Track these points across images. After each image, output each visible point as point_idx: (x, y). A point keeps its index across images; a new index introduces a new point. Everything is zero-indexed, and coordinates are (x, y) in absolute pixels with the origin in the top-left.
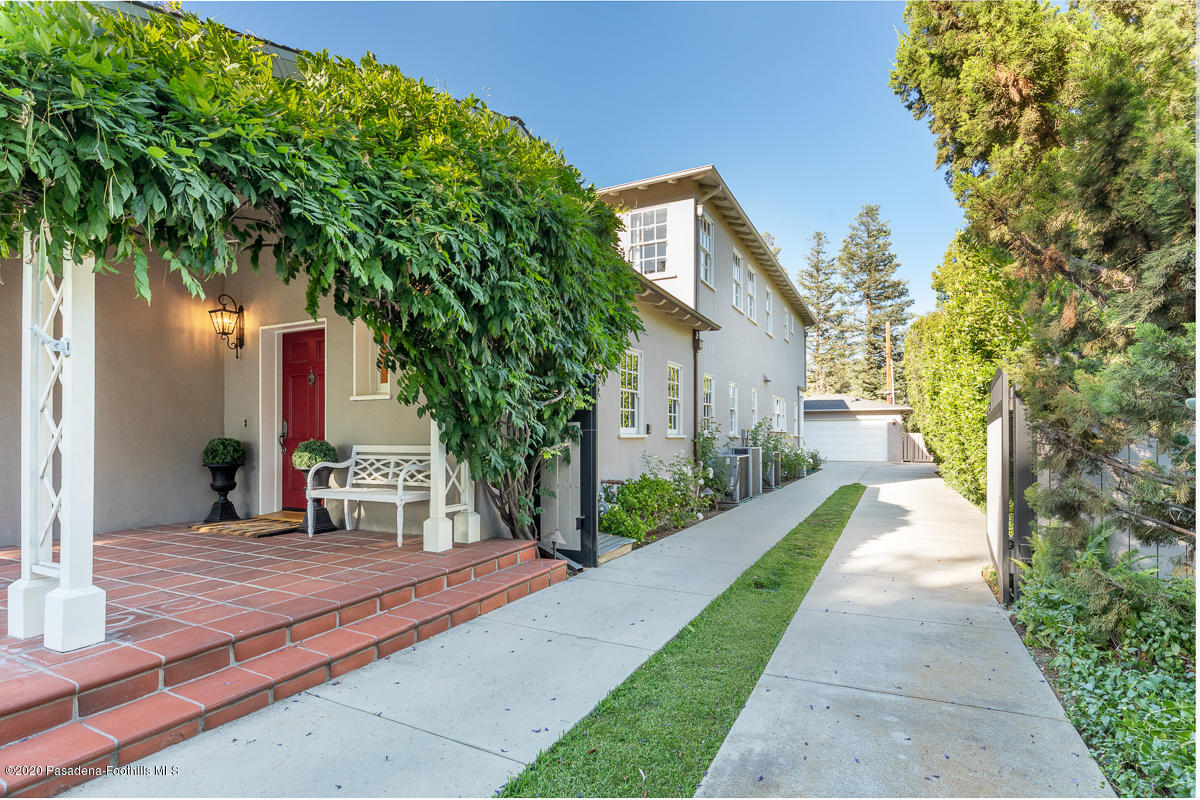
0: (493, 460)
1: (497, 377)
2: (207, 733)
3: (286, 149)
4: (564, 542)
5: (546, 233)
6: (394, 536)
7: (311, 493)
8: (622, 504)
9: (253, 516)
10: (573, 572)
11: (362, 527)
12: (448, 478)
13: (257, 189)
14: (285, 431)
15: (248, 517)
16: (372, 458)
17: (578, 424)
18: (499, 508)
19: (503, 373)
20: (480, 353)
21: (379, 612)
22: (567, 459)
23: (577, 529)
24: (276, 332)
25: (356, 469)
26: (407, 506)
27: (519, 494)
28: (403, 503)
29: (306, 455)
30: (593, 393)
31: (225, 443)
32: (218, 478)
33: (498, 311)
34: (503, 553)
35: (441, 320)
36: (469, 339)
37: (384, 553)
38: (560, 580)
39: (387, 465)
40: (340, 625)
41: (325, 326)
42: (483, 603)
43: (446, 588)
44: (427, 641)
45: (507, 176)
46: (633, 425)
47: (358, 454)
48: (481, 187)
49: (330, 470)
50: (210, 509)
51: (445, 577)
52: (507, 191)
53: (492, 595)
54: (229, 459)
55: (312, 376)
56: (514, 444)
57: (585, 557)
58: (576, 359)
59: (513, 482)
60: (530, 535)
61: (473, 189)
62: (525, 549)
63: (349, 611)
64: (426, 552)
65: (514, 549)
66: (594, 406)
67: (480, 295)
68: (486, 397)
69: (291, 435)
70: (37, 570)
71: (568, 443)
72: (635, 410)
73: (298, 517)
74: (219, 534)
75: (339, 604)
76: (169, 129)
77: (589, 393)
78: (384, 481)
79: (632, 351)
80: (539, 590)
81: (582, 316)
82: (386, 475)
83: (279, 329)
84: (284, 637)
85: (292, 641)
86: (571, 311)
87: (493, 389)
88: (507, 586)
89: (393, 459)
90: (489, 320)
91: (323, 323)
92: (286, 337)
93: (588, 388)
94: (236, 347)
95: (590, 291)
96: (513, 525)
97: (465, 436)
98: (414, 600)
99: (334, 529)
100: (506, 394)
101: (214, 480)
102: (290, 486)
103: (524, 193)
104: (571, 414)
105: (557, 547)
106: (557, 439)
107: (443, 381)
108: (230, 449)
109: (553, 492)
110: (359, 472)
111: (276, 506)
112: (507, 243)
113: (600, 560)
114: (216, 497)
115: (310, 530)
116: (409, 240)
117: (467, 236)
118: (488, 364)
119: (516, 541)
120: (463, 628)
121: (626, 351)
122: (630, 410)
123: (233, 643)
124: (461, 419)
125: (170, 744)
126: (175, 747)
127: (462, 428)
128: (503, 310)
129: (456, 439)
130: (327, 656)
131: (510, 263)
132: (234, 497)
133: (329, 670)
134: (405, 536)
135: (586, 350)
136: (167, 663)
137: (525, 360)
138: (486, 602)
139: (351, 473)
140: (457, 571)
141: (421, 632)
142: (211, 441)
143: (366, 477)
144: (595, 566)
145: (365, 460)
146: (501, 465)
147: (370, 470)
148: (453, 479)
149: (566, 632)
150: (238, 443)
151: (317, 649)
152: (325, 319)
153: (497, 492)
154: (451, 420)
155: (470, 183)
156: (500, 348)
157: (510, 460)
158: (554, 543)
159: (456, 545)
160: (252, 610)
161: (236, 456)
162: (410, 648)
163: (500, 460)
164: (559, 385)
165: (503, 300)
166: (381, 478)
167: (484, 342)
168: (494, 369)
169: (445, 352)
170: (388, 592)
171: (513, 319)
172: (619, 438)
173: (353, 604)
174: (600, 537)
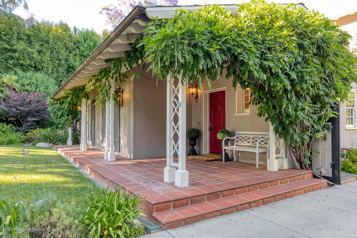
0: (295, 138)
1: (298, 106)
2: (222, 216)
3: (239, 39)
4: (325, 172)
5: (319, 48)
6: (255, 165)
7: (224, 147)
8: (350, 159)
9: (201, 154)
10: (330, 185)
11: (239, 160)
12: (276, 144)
13: (230, 53)
14: (211, 126)
15: (200, 155)
16: (243, 136)
17: (330, 124)
18: (296, 157)
19: (300, 104)
20: (291, 97)
21: (259, 190)
22: (325, 138)
23: (331, 168)
24: (208, 93)
25: (237, 140)
26: (260, 153)
27: (305, 151)
28: (259, 152)
29: (222, 134)
30: (338, 110)
31: (194, 130)
32: (192, 141)
33: (300, 81)
34: (300, 174)
35: (279, 86)
36: (287, 92)
37: (253, 170)
38: (325, 188)
39: (249, 138)
40: (248, 192)
41: (226, 89)
42: (295, 192)
43: (280, 185)
44: (277, 202)
45: (305, 29)
46: (352, 124)
47: (238, 134)
48: (296, 36)
49: (229, 140)
50: (189, 151)
51: (280, 180)
52: (305, 35)
53: (299, 189)
54: (195, 135)
55: (220, 107)
56: (303, 132)
57: (334, 180)
58: (330, 96)
59: (302, 147)
60: (309, 168)
61: (293, 38)
62: (307, 174)
63: (250, 188)
64: (268, 171)
65: (304, 173)
66: (338, 116)
67: (294, 75)
68: (293, 114)
69: (212, 128)
70: (171, 164)
71: (326, 131)
72: (353, 117)
73: (219, 156)
74: (194, 159)
75: (248, 184)
76: (211, 41)
77: (336, 111)
78: (249, 144)
79: (353, 91)
80: (316, 190)
81: (332, 78)
82: (249, 142)
83: (208, 92)
84: (233, 192)
85: (236, 194)
86: (328, 77)
87: (296, 110)
88: (304, 187)
89: (251, 136)
90: (296, 84)
91: (225, 88)
92: (211, 94)
93: (336, 108)
94: (196, 98)
95: (337, 67)
96: (302, 164)
97: (284, 129)
98: (269, 187)
99: (230, 160)
100: (301, 112)
101: (190, 142)
102: (212, 145)
103: (311, 34)
104: (327, 119)
105: (322, 175)
106: (321, 130)
107: (274, 108)
108: (195, 132)
109: (318, 152)
110: (239, 141)
111: (208, 152)
112: (304, 54)
113: (342, 182)
114: (191, 147)
115: (224, 160)
116: (271, 60)
117: (290, 55)
118: (294, 101)
119: (303, 170)
120: (290, 200)
121: (350, 91)
122: (350, 117)
123: (222, 192)
124: (281, 123)
125: (214, 217)
126: (215, 218)
127: (282, 126)
128: (302, 80)
129: (280, 130)
130: (249, 201)
131: (305, 62)
132: (196, 147)
133: (250, 205)
134: (259, 165)
135: (335, 92)
136: (208, 194)
137: (308, 98)
138: (297, 192)
139: (235, 141)
140: (283, 179)
141: (276, 198)
142: (189, 130)
143: (241, 143)
144: (339, 184)
145: (241, 137)
146: (298, 140)
147: (243, 140)
148: (278, 144)
149: (335, 207)
150: (197, 130)
151: (245, 198)
152: (226, 87)
153: (294, 150)
154: (277, 122)
155: (293, 36)
156: (298, 95)
157: (302, 138)
158: (321, 172)
159: (279, 170)
160: (222, 183)
161: (197, 134)
162: (272, 203)
163: (298, 138)
164: (322, 108)
165: (302, 77)
166: (247, 143)
167: (293, 94)
168: (297, 103)
169: (277, 97)
170: (262, 183)
171: (306, 83)
172: (346, 129)
173: (252, 185)
174: (341, 172)
